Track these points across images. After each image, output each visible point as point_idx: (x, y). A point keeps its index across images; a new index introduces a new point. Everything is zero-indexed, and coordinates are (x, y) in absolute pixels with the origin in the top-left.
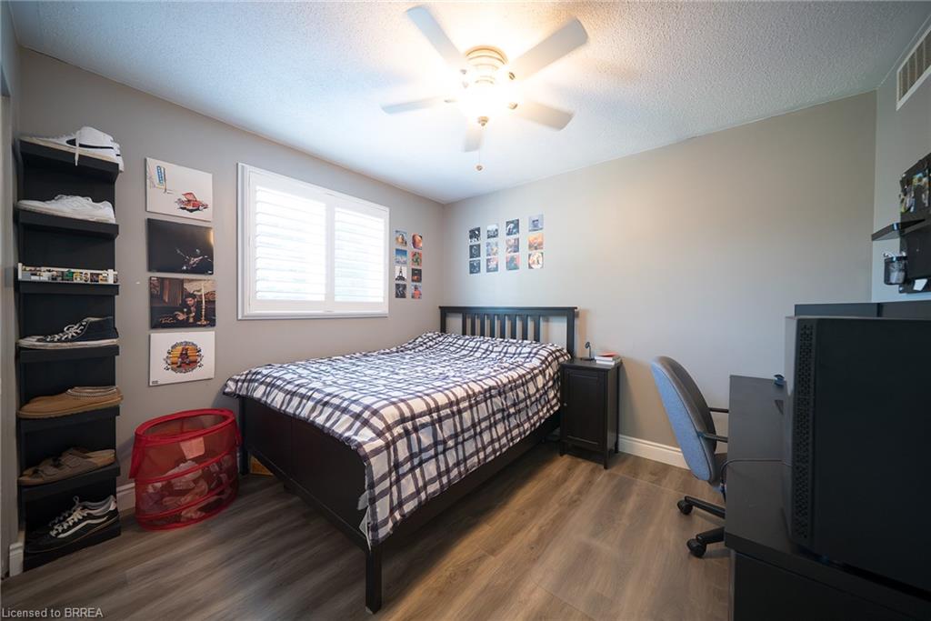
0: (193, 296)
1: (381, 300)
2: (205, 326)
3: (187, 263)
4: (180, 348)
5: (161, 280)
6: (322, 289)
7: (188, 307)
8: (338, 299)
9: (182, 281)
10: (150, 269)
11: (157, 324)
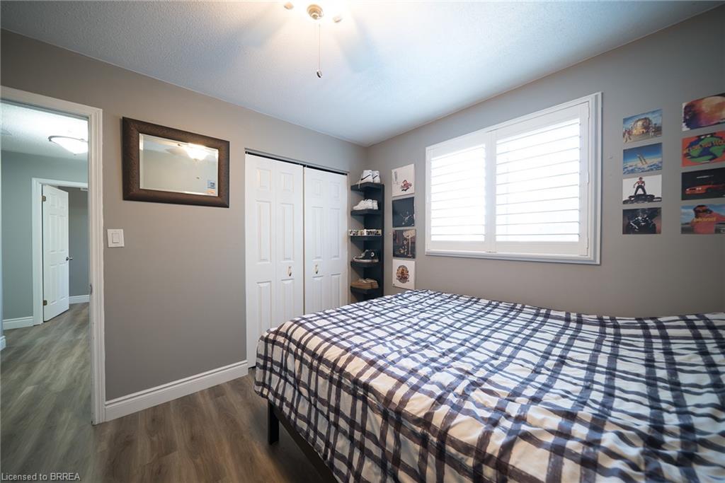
0: (406, 239)
1: (576, 239)
2: (410, 257)
3: (404, 221)
4: (401, 269)
5: (396, 231)
6: (482, 230)
7: (404, 245)
8: (499, 239)
9: (402, 231)
10: (393, 226)
11: (395, 255)
